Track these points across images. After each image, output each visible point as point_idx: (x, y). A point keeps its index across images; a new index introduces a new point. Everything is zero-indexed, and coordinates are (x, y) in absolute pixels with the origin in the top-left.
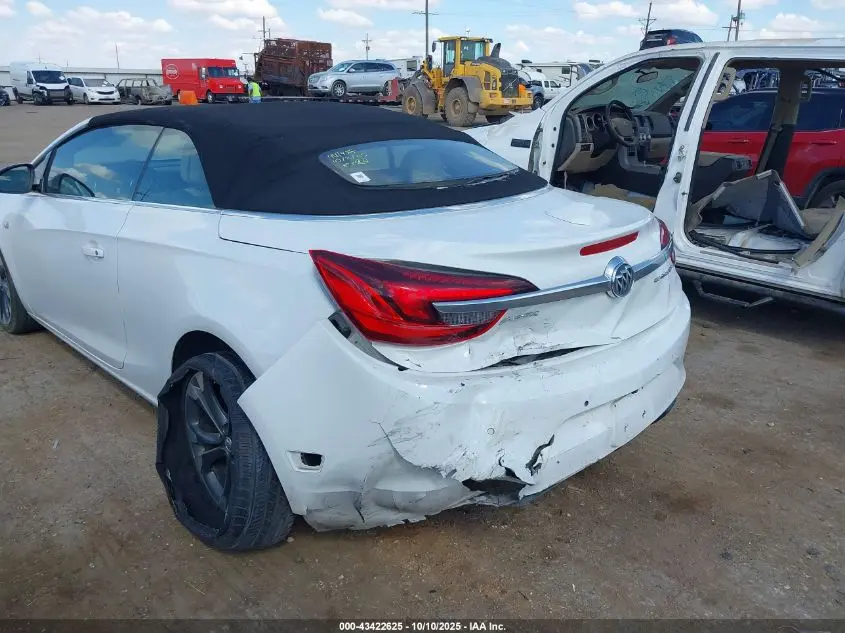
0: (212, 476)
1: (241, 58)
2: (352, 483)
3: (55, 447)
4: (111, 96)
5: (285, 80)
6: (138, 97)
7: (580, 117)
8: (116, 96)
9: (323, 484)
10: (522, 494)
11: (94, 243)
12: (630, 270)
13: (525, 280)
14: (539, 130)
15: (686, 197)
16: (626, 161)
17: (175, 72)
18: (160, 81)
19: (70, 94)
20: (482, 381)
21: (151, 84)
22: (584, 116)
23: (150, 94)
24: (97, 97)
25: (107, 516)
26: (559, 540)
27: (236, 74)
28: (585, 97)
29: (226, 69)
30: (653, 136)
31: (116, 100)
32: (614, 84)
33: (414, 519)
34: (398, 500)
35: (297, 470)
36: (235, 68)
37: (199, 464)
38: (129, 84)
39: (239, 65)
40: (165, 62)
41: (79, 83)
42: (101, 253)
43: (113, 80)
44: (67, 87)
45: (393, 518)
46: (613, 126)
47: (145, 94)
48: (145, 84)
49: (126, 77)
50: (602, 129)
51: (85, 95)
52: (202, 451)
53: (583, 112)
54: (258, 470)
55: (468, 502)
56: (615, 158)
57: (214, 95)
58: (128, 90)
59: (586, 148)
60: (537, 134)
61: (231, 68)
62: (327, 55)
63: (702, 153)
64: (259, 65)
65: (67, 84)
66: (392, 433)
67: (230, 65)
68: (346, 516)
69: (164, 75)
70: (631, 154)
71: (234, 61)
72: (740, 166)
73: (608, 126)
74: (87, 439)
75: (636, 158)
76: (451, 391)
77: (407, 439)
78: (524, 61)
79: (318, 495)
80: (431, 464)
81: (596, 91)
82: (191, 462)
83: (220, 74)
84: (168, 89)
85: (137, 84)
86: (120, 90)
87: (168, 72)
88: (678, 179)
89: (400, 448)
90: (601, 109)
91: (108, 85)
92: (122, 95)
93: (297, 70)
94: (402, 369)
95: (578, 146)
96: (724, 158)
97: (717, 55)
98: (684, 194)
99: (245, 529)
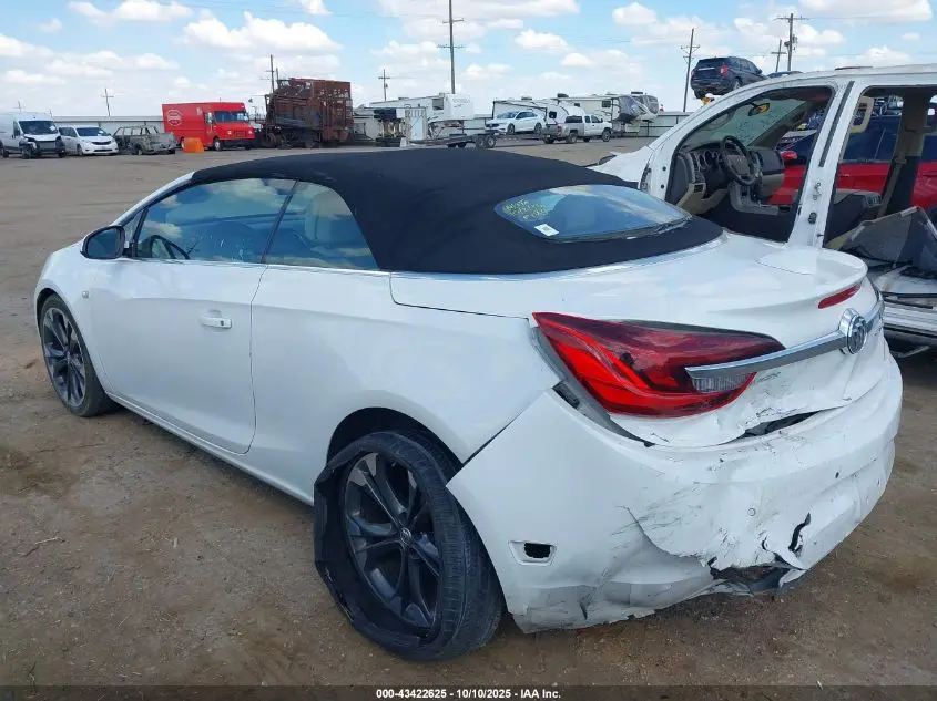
0: (377, 573)
1: (250, 101)
2: (585, 577)
3: (175, 546)
4: (107, 147)
5: (300, 124)
6: (138, 147)
7: (692, 155)
8: (113, 146)
9: (552, 578)
10: (783, 580)
11: (216, 312)
12: (863, 322)
13: (771, 338)
14: (647, 171)
15: (821, 238)
16: (740, 202)
17: (178, 118)
18: (161, 128)
19: (62, 144)
20: (738, 456)
21: (152, 131)
22: (695, 153)
23: (151, 143)
24: (92, 148)
25: (262, 624)
26: (782, 630)
27: (246, 118)
28: (698, 134)
29: (235, 113)
30: (764, 174)
31: (114, 151)
32: (730, 118)
33: (640, 613)
34: (635, 594)
35: (520, 562)
36: (244, 112)
37: (362, 560)
38: (128, 133)
39: (249, 109)
40: (166, 108)
41: (71, 133)
42: (227, 324)
43: (111, 129)
44: (59, 138)
45: (618, 613)
46: (729, 164)
47: (145, 143)
48: (144, 132)
49: (123, 125)
50: (715, 167)
51: (78, 146)
52: (363, 544)
53: (696, 149)
54: (468, 566)
55: (706, 593)
56: (727, 198)
57: (222, 142)
58: (127, 139)
59: (698, 188)
60: (645, 175)
61: (240, 112)
62: (346, 95)
63: (838, 190)
64: (270, 107)
65: (59, 134)
66: (645, 518)
67: (240, 108)
68: (567, 614)
69: (165, 121)
70: (744, 194)
71: (243, 104)
72: (871, 202)
73: (723, 165)
74: (209, 536)
75: (748, 199)
76: (710, 469)
77: (664, 525)
78: (560, 96)
79: (542, 592)
80: (690, 552)
81: (710, 126)
82: (350, 557)
83: (228, 119)
84: (171, 136)
85: (137, 132)
86: (117, 139)
87: (170, 118)
88: (812, 219)
89: (652, 535)
90: (715, 145)
91: (104, 134)
92: (120, 145)
93: (313, 113)
94: (648, 444)
95: (692, 187)
96: (852, 195)
97: (851, 84)
98: (819, 235)
99: (455, 634)
